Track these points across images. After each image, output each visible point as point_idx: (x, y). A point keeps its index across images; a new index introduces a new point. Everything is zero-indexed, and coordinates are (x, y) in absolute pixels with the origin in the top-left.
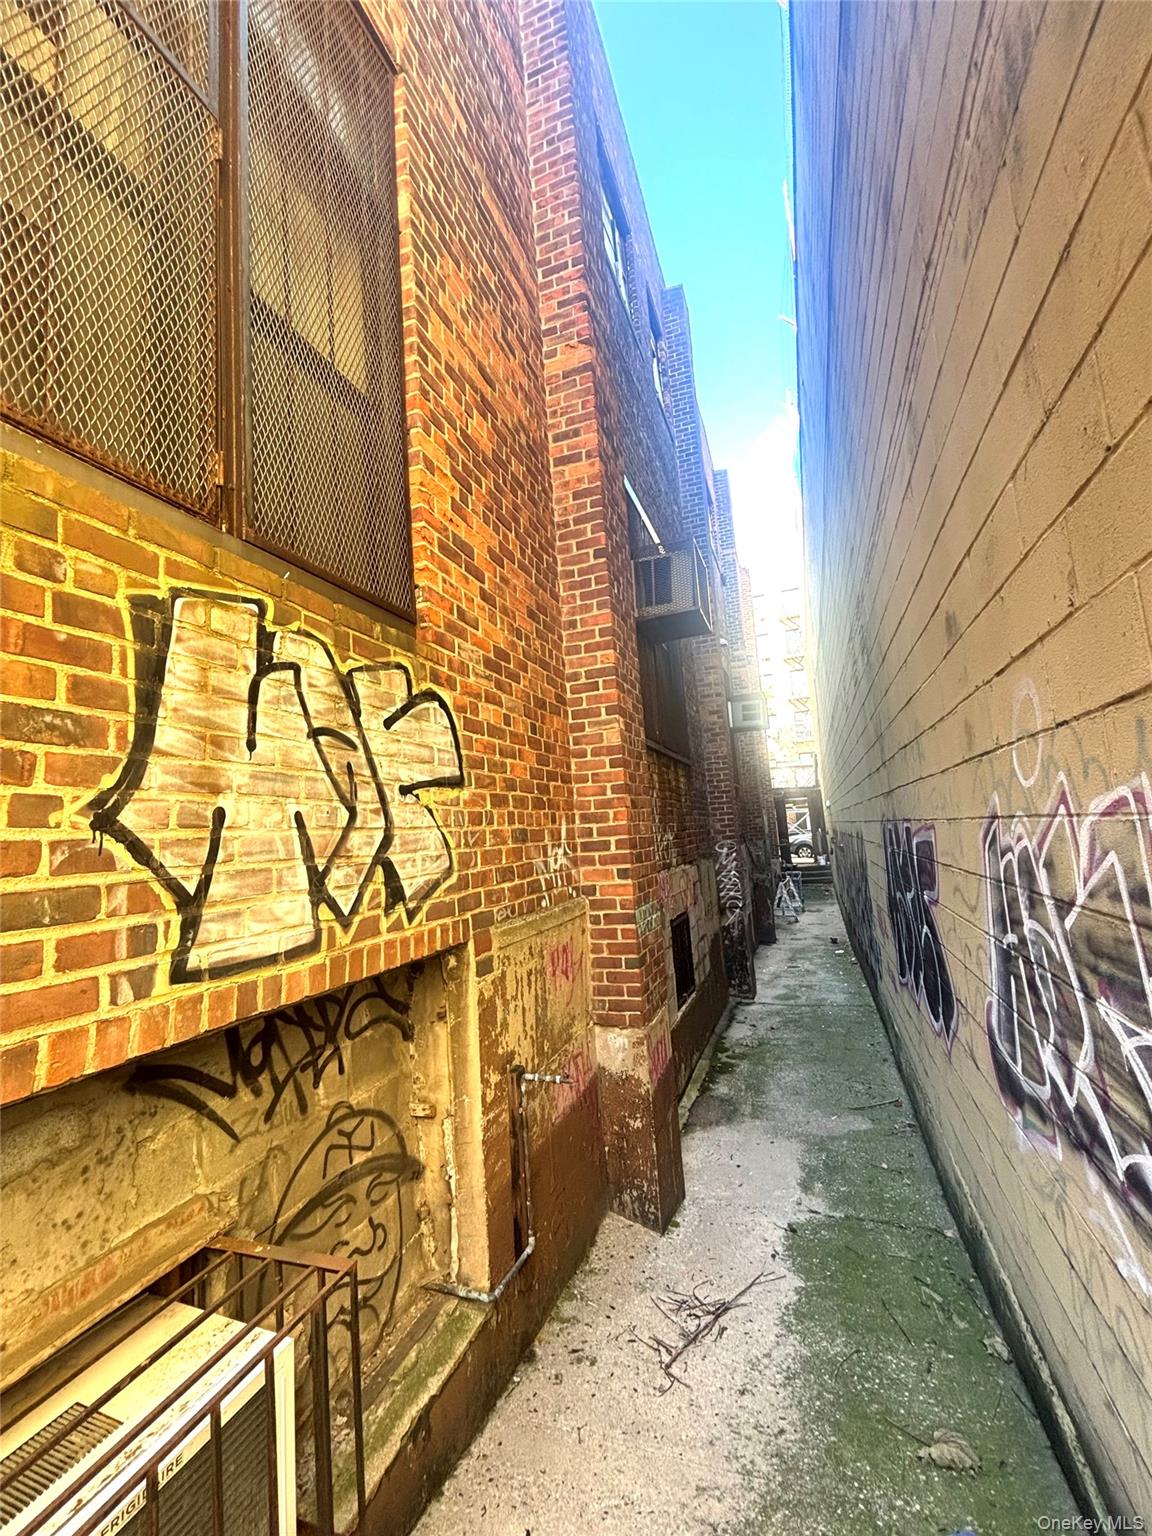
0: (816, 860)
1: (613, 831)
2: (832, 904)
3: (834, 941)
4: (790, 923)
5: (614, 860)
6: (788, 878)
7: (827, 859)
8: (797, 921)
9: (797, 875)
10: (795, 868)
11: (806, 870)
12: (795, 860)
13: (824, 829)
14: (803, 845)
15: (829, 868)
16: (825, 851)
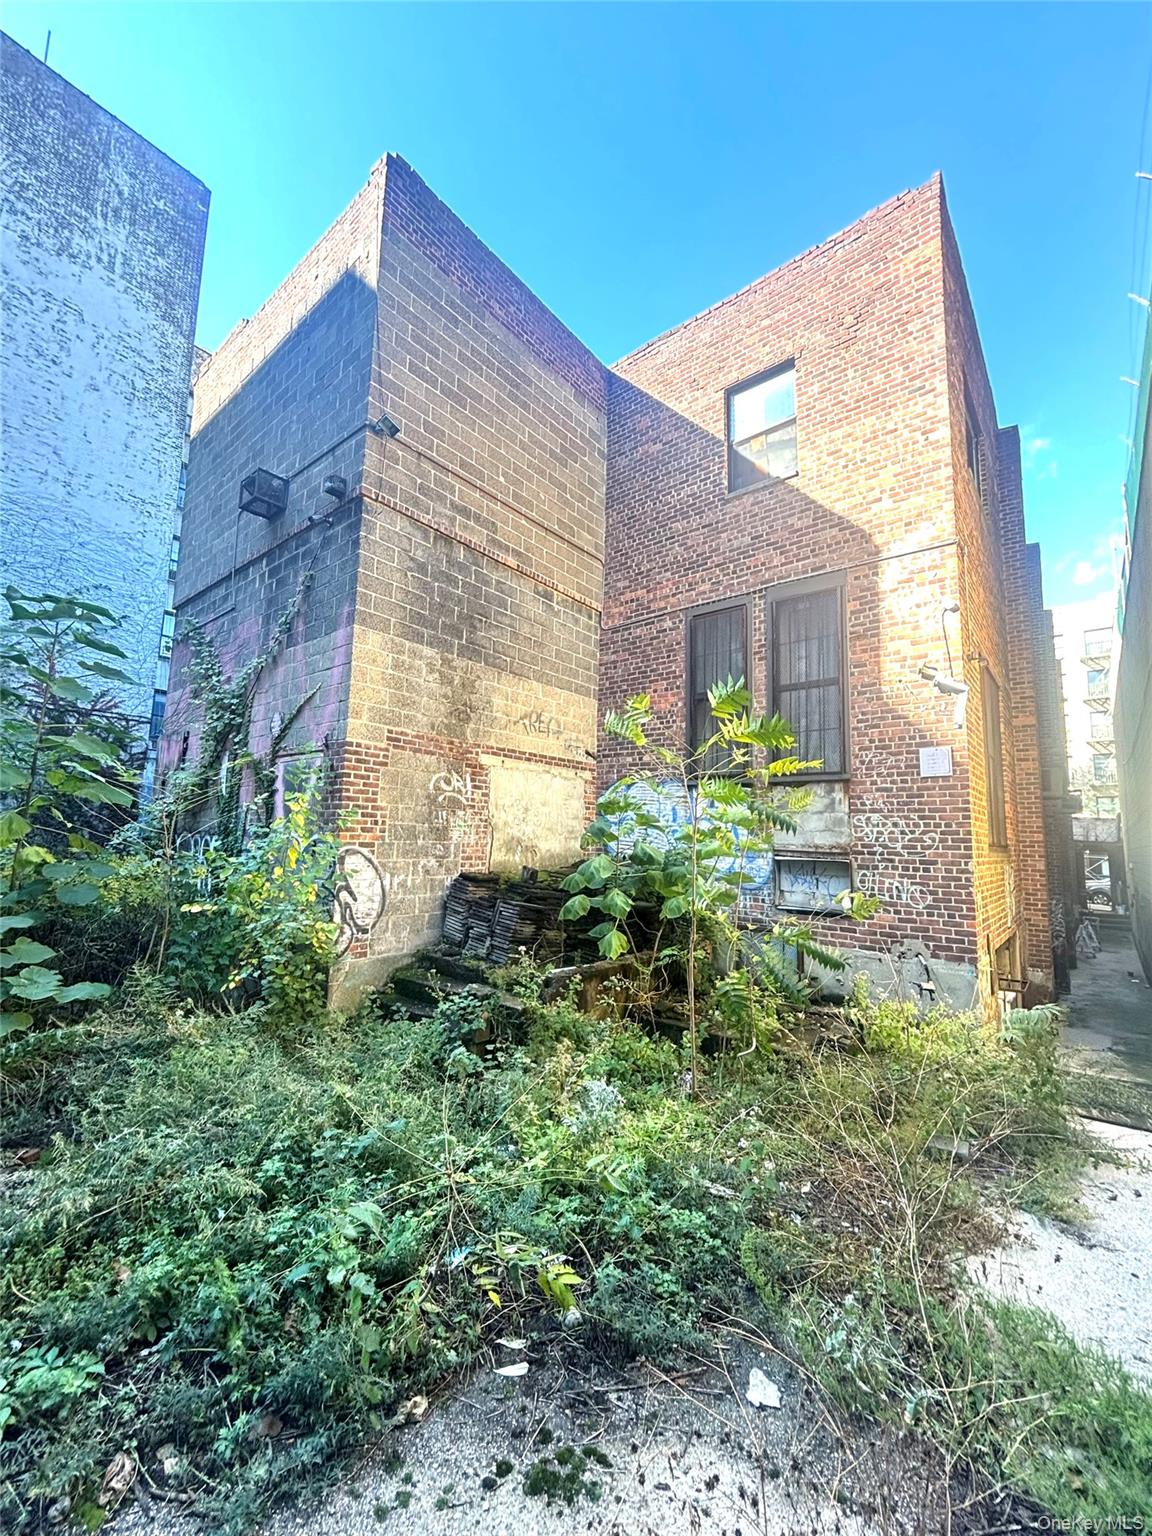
0: (1114, 909)
1: (1040, 900)
2: (1131, 949)
3: (1131, 974)
4: (1088, 958)
5: (1040, 910)
6: (1087, 922)
7: (1127, 910)
8: (1095, 957)
9: (1094, 921)
10: (1091, 914)
11: (1102, 916)
12: (1092, 906)
13: (1124, 882)
14: (1098, 892)
15: (1128, 917)
16: (1124, 902)
